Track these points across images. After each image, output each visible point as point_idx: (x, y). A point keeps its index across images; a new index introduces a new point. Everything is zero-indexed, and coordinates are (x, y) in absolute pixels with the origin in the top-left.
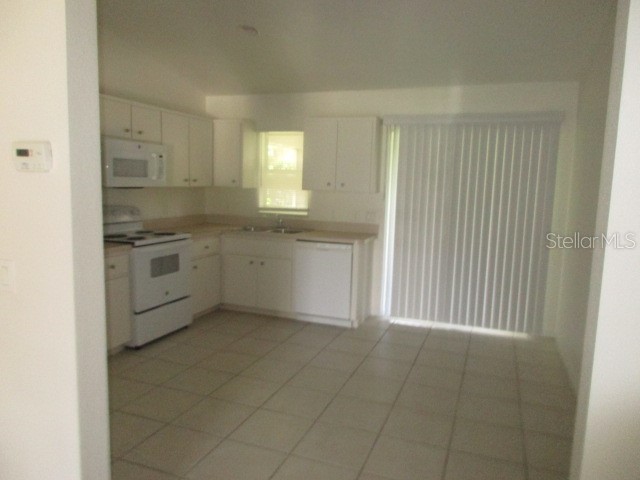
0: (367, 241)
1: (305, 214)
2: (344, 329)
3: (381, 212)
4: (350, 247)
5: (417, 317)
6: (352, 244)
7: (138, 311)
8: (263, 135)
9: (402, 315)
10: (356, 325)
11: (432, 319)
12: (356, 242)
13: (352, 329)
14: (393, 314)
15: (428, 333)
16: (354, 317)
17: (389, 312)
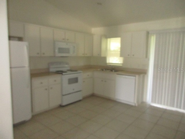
0: (142, 75)
1: (121, 65)
2: (132, 106)
3: (147, 65)
4: (134, 77)
5: (161, 104)
6: (135, 76)
7: (64, 94)
8: (109, 40)
9: (155, 102)
10: (137, 105)
11: (167, 105)
12: (137, 76)
13: (135, 106)
14: (152, 101)
15: (165, 111)
16: (136, 102)
17: (150, 101)
